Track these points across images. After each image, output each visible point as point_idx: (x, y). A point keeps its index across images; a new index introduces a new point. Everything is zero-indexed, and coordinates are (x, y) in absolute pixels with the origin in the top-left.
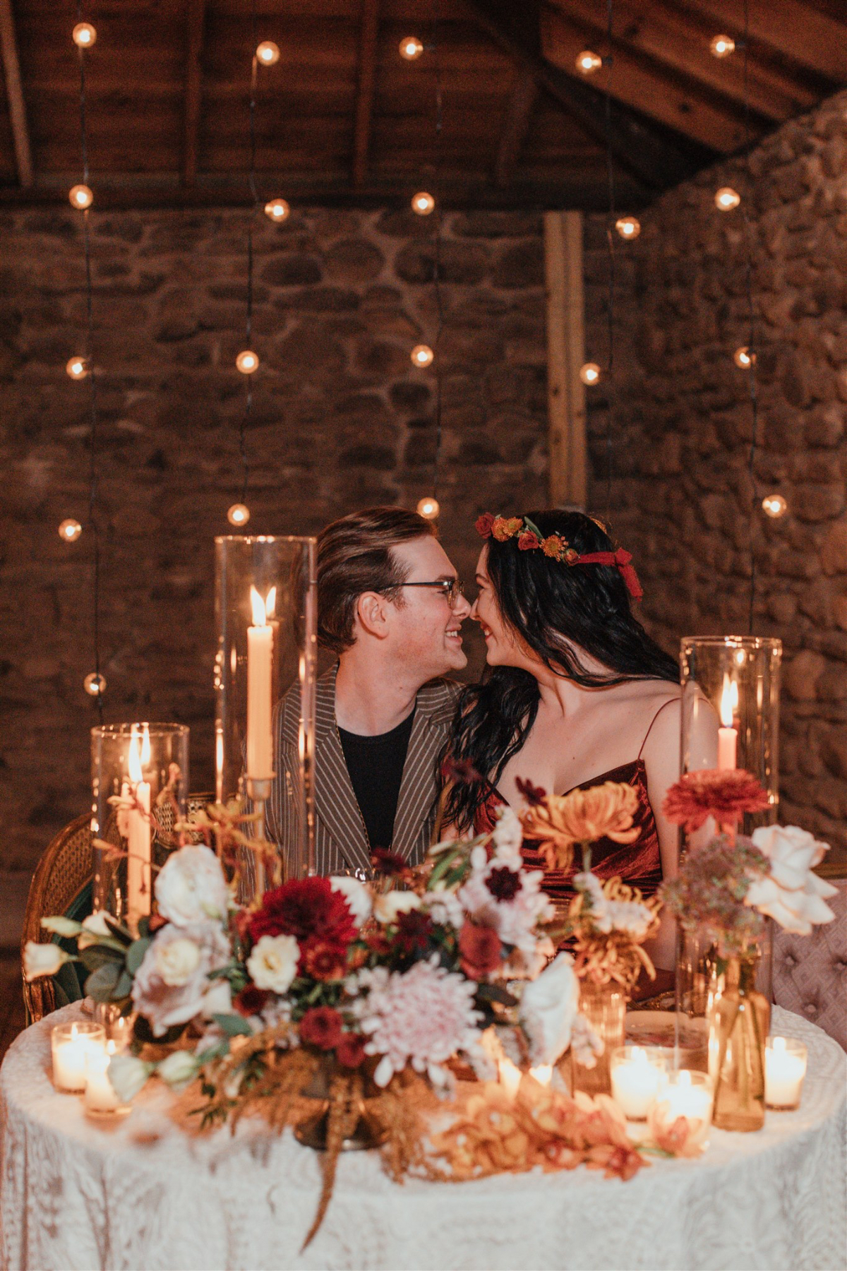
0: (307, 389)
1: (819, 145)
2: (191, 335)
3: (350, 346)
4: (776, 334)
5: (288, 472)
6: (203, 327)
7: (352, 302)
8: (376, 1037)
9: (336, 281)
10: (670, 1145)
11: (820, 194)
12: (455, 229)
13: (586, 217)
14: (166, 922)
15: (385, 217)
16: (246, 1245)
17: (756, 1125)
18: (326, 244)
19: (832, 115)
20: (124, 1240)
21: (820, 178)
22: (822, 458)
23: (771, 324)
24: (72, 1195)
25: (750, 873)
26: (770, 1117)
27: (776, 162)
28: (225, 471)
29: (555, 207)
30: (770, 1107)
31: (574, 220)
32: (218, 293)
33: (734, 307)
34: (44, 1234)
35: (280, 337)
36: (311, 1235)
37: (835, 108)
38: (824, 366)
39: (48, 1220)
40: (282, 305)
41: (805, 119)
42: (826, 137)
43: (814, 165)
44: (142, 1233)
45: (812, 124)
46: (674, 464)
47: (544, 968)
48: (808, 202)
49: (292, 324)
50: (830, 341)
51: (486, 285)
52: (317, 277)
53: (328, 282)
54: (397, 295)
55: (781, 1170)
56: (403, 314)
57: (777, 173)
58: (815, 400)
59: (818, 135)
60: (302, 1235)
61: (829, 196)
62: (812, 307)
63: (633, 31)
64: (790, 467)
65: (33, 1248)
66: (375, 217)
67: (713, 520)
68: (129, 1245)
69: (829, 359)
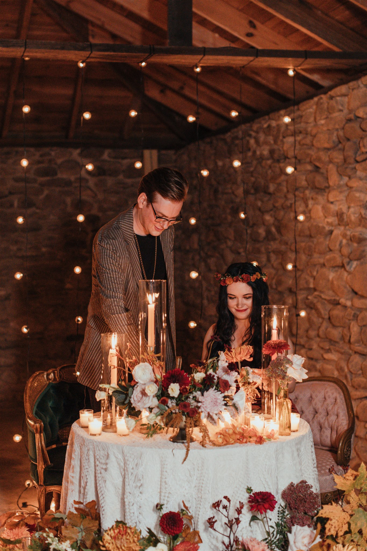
0: (52, 217)
1: (253, 134)
2: (6, 196)
3: (69, 200)
4: (238, 200)
5: (44, 250)
6: (11, 193)
7: (68, 183)
8: (201, 407)
9: (62, 175)
10: (270, 437)
11: (254, 152)
12: (109, 156)
13: (159, 152)
14: (137, 383)
15: (82, 151)
16: (167, 465)
17: (289, 434)
18: (59, 161)
19: (258, 125)
20: (131, 468)
21: (255, 146)
22: (258, 246)
23: (236, 196)
24: (112, 458)
25: (287, 366)
26: (292, 434)
27: (237, 138)
28: (19, 250)
29: (147, 148)
30: (292, 431)
31: (155, 153)
32: (17, 180)
33: (220, 189)
34: (103, 471)
35: (42, 197)
36: (185, 460)
37: (260, 123)
38: (258, 213)
39: (104, 467)
40: (42, 185)
41: (248, 125)
42: (257, 132)
43: (252, 141)
44: (137, 465)
45: (251, 126)
46: (196, 246)
47: (236, 393)
48: (250, 154)
49: (46, 192)
50: (259, 204)
51: (121, 177)
52: (56, 174)
53: (59, 176)
54: (87, 181)
55: (297, 444)
56: (89, 188)
57: (237, 142)
58: (254, 224)
59: (254, 131)
60: (182, 461)
61: (258, 153)
62: (252, 191)
63: (182, 88)
64: (245, 248)
65: (98, 475)
66: (78, 151)
67: (213, 267)
68: (133, 469)
69: (260, 209)
